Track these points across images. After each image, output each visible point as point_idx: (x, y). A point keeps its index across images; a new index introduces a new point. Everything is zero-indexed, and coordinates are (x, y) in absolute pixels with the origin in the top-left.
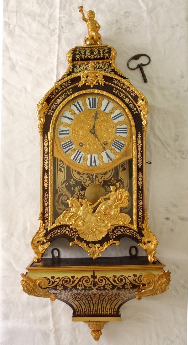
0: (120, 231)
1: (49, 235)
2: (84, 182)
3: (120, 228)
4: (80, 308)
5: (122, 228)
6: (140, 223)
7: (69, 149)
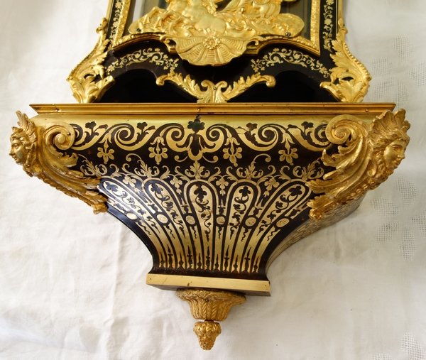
0: (279, 56)
1: (113, 63)
3: (278, 50)
4: (169, 251)
5: (283, 50)
6: (326, 41)
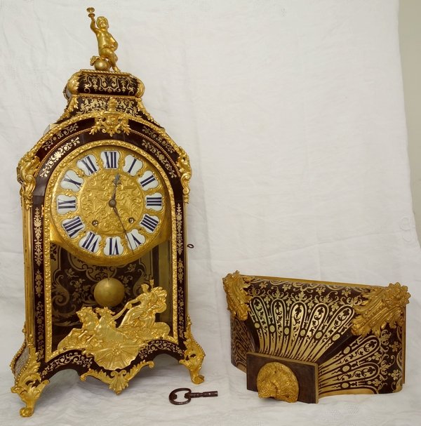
0: (155, 346)
1: (46, 369)
2: (89, 273)
3: (154, 342)
5: (157, 342)
6: (181, 332)
7: (76, 231)
